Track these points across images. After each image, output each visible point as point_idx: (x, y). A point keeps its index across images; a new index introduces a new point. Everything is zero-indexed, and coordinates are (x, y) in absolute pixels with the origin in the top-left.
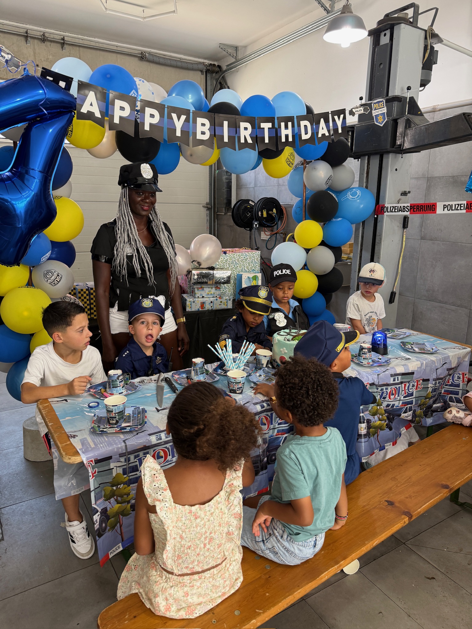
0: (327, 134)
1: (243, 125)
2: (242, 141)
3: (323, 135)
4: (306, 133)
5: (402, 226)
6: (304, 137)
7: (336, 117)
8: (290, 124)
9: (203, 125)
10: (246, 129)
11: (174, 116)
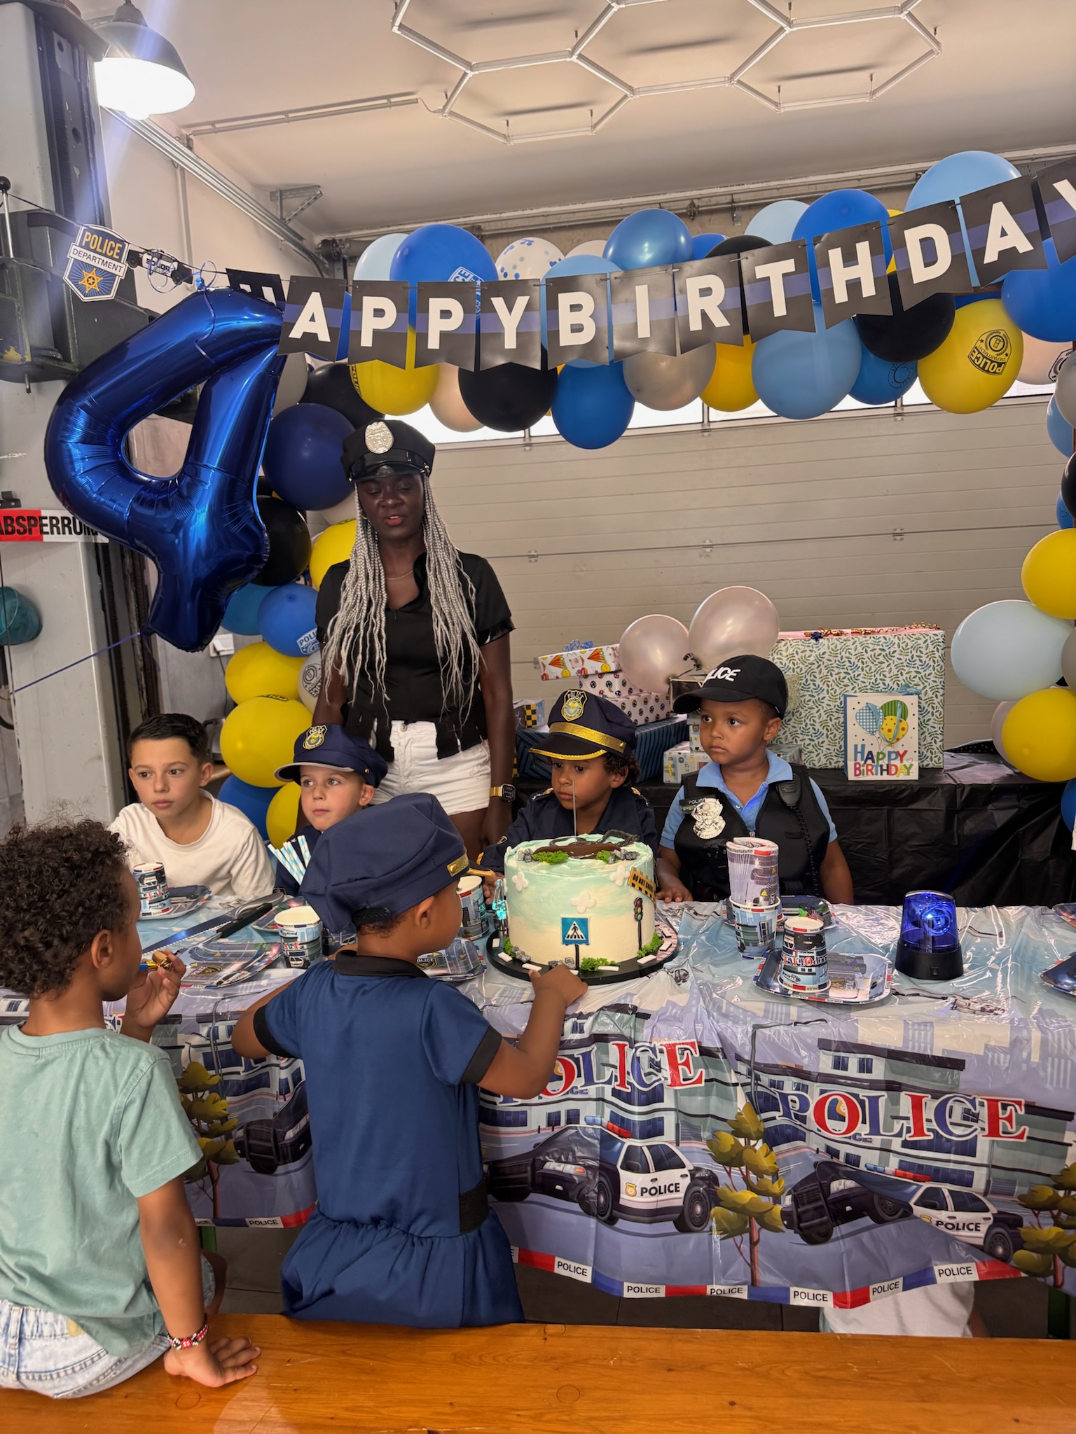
0: (1024, 246)
2: (697, 325)
3: (1009, 252)
4: (930, 258)
6: (921, 273)
8: (863, 249)
9: (575, 308)
10: (706, 292)
11: (498, 303)
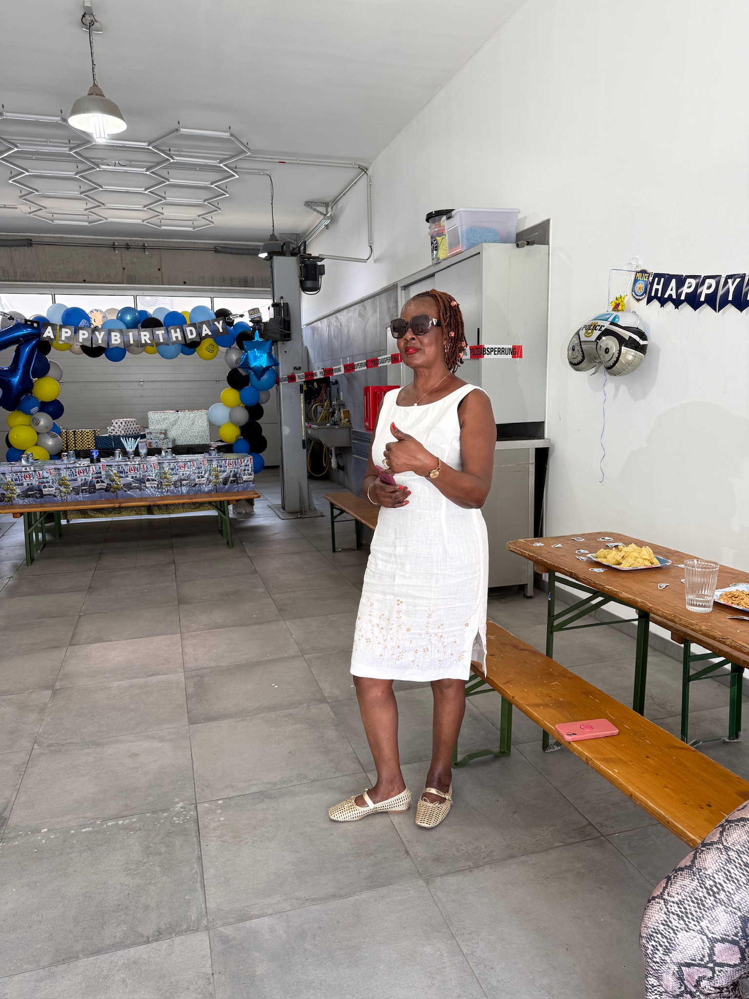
0: (210, 334)
1: (142, 334)
2: (143, 342)
3: (207, 335)
4: (192, 334)
5: (299, 391)
6: (190, 337)
7: (216, 323)
8: (178, 330)
9: (115, 336)
10: (145, 336)
